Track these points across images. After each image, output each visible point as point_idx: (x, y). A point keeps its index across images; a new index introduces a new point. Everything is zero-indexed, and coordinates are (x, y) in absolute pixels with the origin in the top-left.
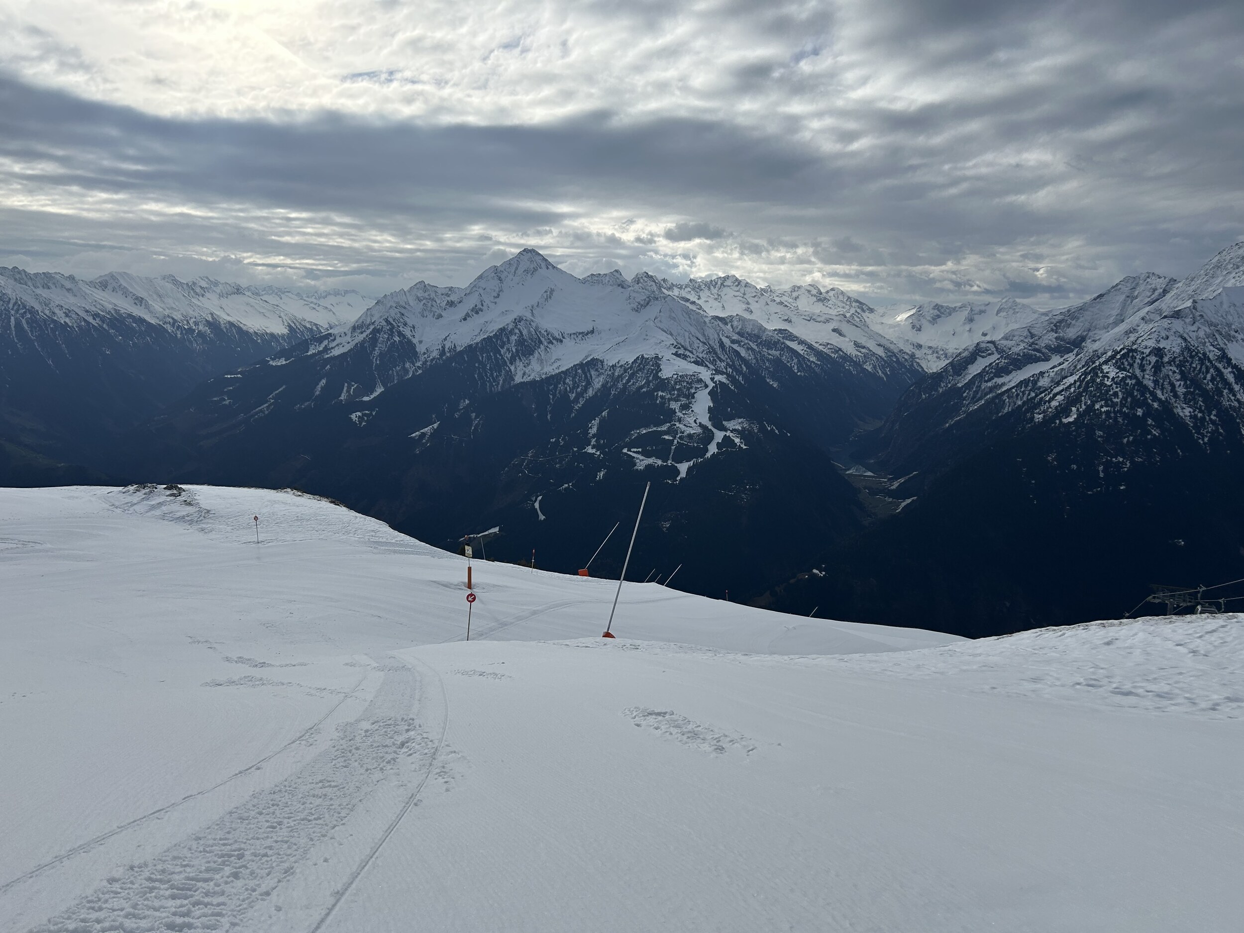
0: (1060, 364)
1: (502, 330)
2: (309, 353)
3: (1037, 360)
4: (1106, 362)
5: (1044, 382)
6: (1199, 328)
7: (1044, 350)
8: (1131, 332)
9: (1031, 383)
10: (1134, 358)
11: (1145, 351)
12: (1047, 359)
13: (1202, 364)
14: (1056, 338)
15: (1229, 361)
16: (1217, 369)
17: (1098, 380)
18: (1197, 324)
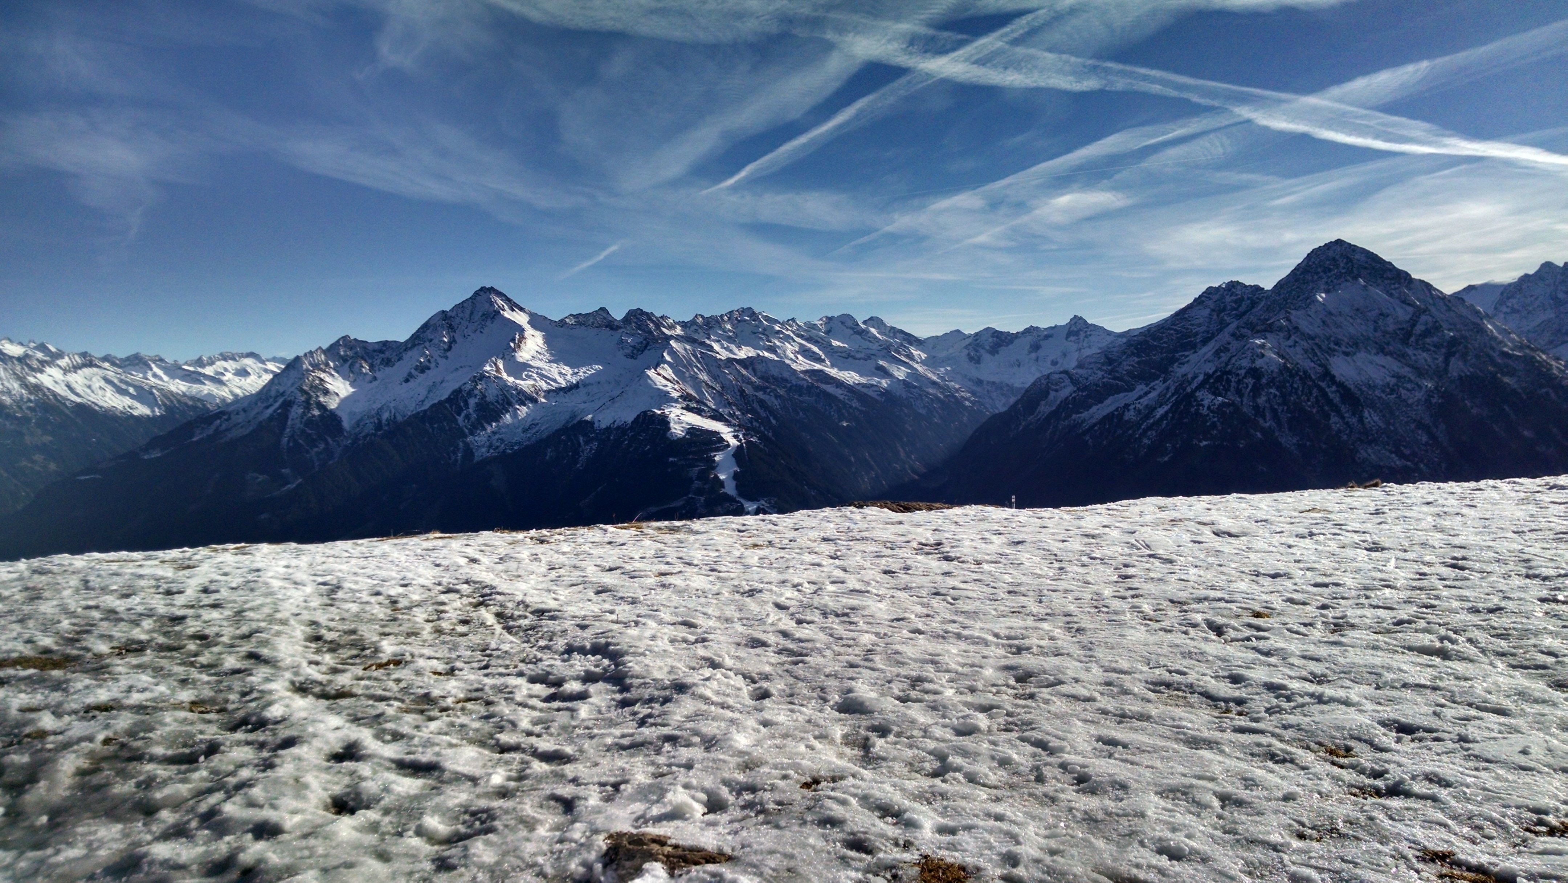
0: (1146, 394)
1: (457, 392)
2: (195, 439)
3: (1118, 390)
4: (1198, 388)
5: (1130, 415)
6: (1296, 342)
7: (1127, 378)
8: (1222, 351)
9: (1114, 419)
10: (1229, 381)
11: (1239, 372)
12: (1131, 389)
13: (1304, 383)
14: (1138, 363)
15: (1333, 378)
16: (1321, 389)
17: (1193, 410)
18: (1293, 337)
